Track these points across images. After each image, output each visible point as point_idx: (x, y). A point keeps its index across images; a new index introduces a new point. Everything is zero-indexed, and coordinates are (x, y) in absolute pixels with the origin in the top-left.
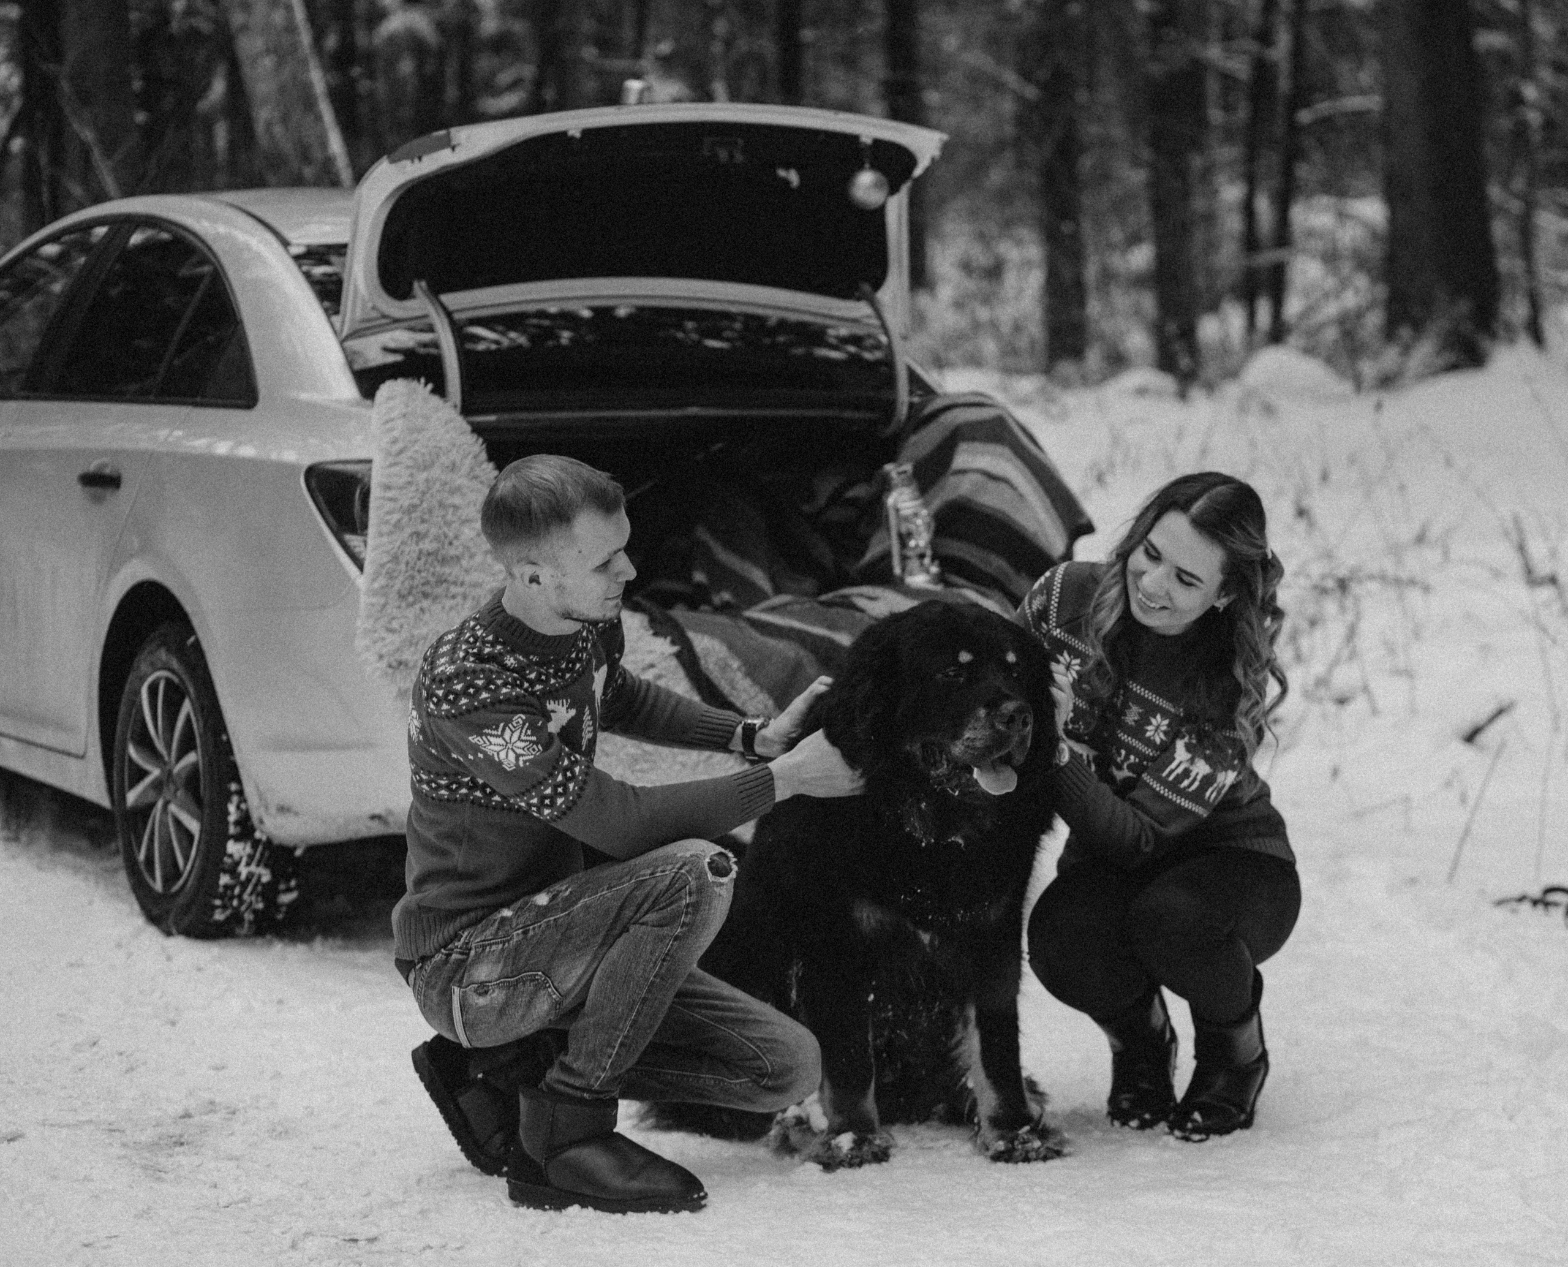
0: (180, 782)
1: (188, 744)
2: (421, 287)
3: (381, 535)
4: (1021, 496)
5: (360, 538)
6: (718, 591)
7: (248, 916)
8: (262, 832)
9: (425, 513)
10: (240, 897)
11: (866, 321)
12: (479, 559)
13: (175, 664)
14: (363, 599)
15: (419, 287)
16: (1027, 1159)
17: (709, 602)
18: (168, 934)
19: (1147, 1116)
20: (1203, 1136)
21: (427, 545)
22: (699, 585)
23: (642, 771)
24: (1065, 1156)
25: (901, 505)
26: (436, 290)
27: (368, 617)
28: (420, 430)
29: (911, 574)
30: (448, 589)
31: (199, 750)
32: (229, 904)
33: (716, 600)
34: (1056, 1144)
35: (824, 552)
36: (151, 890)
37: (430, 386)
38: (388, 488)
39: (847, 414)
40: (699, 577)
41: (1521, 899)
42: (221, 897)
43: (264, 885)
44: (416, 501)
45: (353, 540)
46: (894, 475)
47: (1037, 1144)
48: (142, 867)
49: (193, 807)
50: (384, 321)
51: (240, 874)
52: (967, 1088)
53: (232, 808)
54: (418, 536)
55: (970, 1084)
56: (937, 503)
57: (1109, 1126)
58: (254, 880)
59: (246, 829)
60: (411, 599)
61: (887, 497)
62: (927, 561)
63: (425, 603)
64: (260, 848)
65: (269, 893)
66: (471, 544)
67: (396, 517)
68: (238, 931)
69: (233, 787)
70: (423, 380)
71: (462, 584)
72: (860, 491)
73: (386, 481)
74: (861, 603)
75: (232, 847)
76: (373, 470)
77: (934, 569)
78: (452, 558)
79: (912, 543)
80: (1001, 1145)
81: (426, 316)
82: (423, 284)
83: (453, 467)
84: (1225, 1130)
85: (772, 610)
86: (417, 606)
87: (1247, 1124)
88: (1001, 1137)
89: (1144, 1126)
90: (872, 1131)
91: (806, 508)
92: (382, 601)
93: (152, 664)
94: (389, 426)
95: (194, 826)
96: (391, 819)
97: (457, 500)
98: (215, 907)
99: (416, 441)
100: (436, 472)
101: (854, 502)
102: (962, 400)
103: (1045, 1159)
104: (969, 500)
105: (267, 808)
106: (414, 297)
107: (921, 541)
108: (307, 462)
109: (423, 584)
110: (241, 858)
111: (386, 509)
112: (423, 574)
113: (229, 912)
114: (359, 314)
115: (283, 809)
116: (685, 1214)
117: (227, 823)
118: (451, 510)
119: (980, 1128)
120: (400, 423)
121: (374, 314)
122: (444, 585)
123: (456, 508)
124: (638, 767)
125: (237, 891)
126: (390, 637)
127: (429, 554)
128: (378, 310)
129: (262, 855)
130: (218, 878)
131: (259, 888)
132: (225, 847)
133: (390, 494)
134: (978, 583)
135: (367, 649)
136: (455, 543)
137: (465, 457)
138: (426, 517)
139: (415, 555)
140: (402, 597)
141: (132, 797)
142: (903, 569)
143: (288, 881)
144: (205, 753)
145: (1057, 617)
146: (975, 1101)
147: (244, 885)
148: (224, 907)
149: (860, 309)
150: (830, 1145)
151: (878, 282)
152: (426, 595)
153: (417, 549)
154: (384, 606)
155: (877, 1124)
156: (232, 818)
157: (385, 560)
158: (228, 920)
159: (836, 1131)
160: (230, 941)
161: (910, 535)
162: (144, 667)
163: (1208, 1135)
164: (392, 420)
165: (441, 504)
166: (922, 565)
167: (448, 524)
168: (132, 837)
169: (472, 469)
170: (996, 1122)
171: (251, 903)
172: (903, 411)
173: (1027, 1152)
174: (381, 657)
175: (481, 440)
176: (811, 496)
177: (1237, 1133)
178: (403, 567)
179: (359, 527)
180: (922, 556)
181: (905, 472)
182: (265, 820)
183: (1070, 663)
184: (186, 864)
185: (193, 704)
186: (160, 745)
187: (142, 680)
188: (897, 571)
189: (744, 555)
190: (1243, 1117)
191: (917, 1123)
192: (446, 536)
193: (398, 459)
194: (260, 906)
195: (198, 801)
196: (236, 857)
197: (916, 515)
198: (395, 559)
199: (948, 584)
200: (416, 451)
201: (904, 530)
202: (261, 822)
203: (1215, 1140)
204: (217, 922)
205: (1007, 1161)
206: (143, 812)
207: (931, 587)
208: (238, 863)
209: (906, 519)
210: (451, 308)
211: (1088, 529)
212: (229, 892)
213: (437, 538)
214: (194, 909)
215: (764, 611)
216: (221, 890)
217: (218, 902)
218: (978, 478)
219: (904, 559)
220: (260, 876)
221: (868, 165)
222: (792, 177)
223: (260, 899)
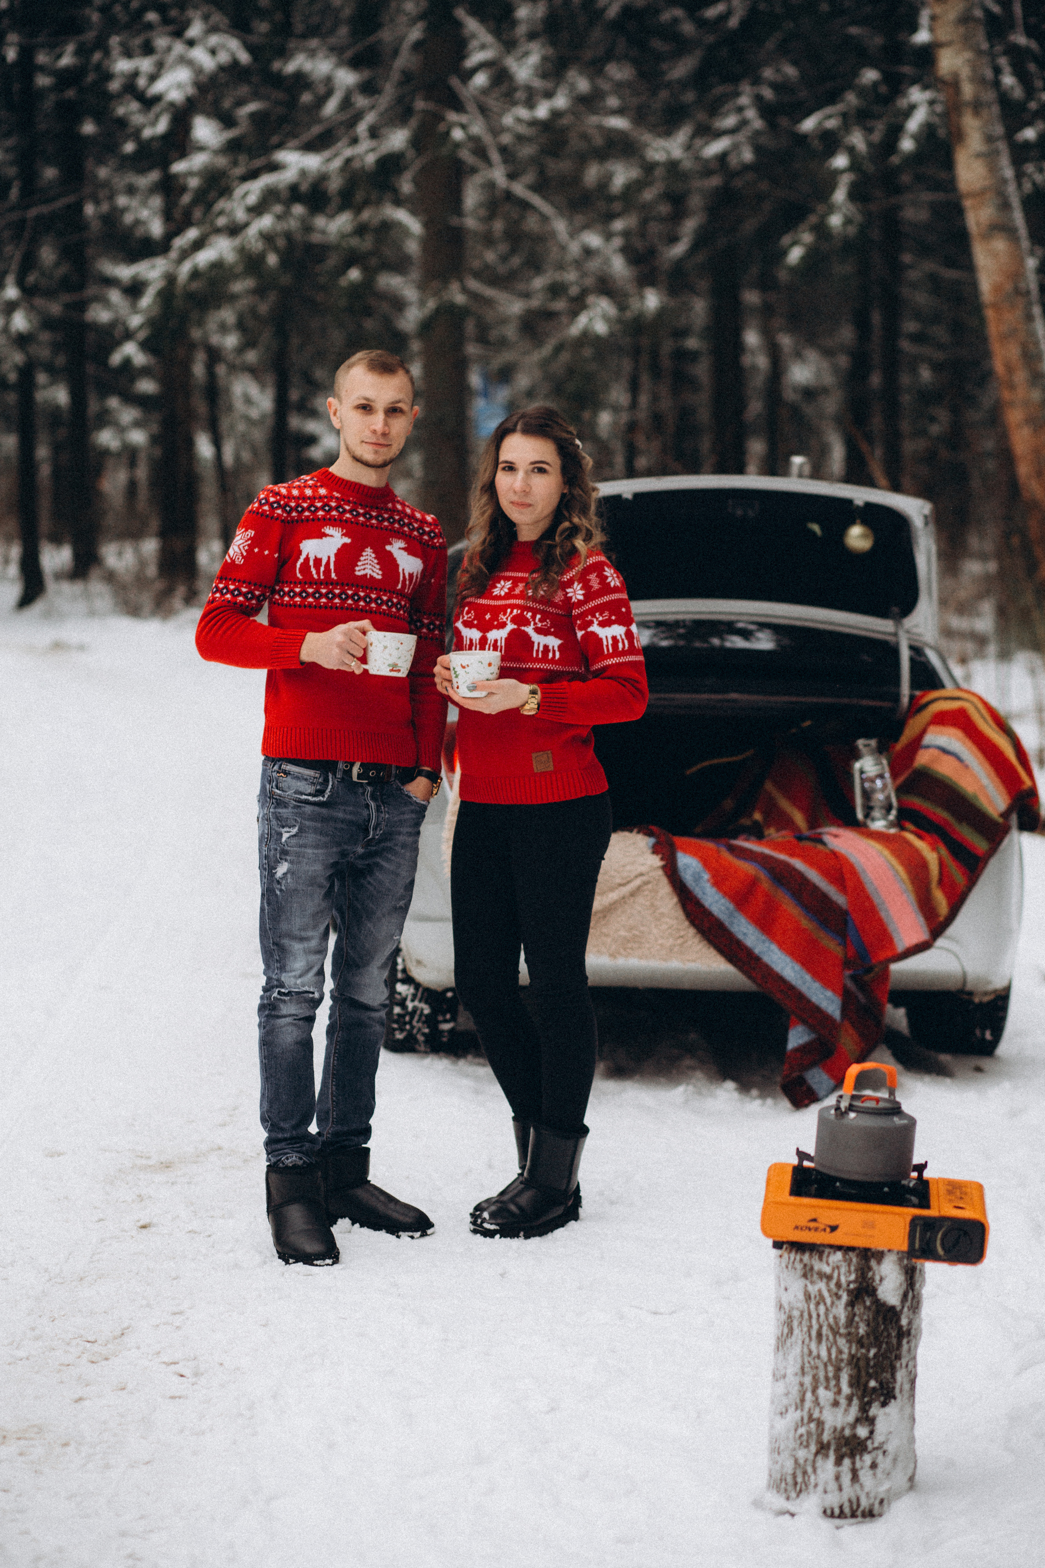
4: (967, 767)
7: (421, 1038)
8: (416, 979)
10: (410, 1023)
25: (867, 769)
29: (873, 820)
32: (404, 1028)
40: (759, 816)
42: (398, 1022)
43: (427, 1016)
46: (861, 747)
51: (408, 1007)
58: (418, 1012)
59: (408, 976)
61: (855, 763)
64: (421, 990)
65: (431, 1021)
68: (417, 1047)
74: (828, 839)
75: (401, 988)
77: (894, 818)
79: (877, 797)
98: (394, 1030)
105: (412, 960)
107: (880, 796)
110: (407, 996)
113: (405, 1034)
129: (422, 994)
131: (423, 1018)
142: (867, 816)
143: (444, 1015)
147: (412, 1015)
148: (402, 1030)
156: (400, 968)
158: (405, 1038)
160: (412, 1054)
161: (872, 791)
166: (886, 814)
171: (420, 1028)
180: (887, 807)
181: (872, 746)
182: (414, 970)
188: (860, 815)
194: (426, 1031)
196: (404, 994)
197: (881, 777)
201: (867, 787)
207: (890, 831)
208: (405, 999)
209: (871, 780)
212: (402, 1020)
216: (396, 1017)
217: (395, 1026)
218: (936, 752)
219: (868, 810)
220: (422, 1010)
221: (858, 521)
222: (816, 528)
223: (426, 1026)
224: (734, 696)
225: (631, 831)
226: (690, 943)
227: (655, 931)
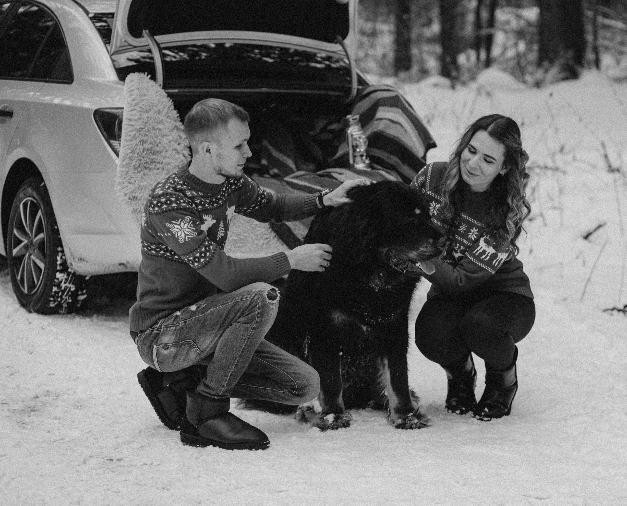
0: (37, 246)
1: (40, 230)
2: (146, 33)
3: (127, 140)
4: (406, 130)
5: (118, 142)
6: (272, 169)
7: (65, 305)
8: (71, 269)
9: (146, 132)
10: (61, 297)
11: (339, 52)
12: (170, 152)
13: (35, 195)
14: (118, 169)
15: (145, 32)
16: (411, 428)
17: (268, 173)
18: (30, 312)
19: (464, 409)
20: (489, 419)
21: (147, 146)
22: (264, 165)
23: (239, 247)
24: (428, 426)
25: (354, 133)
26: (153, 34)
27: (121, 176)
28: (145, 95)
29: (357, 164)
30: (156, 165)
31: (45, 232)
32: (56, 300)
33: (271, 172)
34: (425, 421)
35: (318, 153)
36: (22, 292)
37: (149, 76)
38: (130, 120)
39: (331, 93)
40: (264, 162)
41: (613, 309)
42: (53, 296)
43: (72, 292)
44: (142, 126)
45: (115, 143)
46: (351, 120)
47: (416, 421)
48: (19, 282)
49: (42, 257)
50: (130, 47)
51: (62, 287)
52: (385, 395)
53: (59, 258)
54: (143, 142)
55: (386, 394)
56: (368, 133)
57: (447, 412)
58: (68, 290)
59: (65, 268)
60: (139, 169)
61: (348, 130)
62: (364, 158)
63: (146, 171)
64: (71, 276)
65: (74, 295)
66: (166, 146)
67: (134, 133)
68: (60, 311)
69: (59, 249)
70: (146, 73)
71: (162, 163)
72: (334, 126)
73: (130, 117)
74: (335, 175)
75: (59, 275)
76: (124, 112)
77: (367, 162)
78: (158, 152)
79: (358, 150)
80: (400, 421)
81: (148, 45)
82: (147, 31)
83: (159, 112)
84: (499, 416)
85: (296, 177)
86: (142, 173)
87: (508, 413)
88: (400, 418)
89: (462, 413)
90: (342, 412)
91: (311, 133)
92: (127, 170)
93: (25, 195)
94: (132, 92)
95: (42, 265)
96: (128, 265)
97: (160, 126)
98: (51, 301)
99: (143, 100)
100: (151, 114)
101: (332, 131)
102: (380, 88)
103: (419, 428)
104: (383, 132)
105: (74, 258)
106: (143, 37)
107: (362, 149)
108: (94, 108)
109: (145, 163)
110: (62, 280)
111: (129, 129)
112: (145, 159)
113: (56, 303)
114: (118, 44)
115: (81, 260)
116: (260, 451)
117: (57, 265)
118: (158, 131)
119: (390, 413)
120: (136, 92)
121: (126, 44)
122: (154, 164)
123: (160, 129)
124: (237, 245)
125: (60, 294)
126: (130, 186)
127: (148, 150)
128: (127, 42)
129: (71, 279)
130: (52, 289)
131: (70, 293)
132: (55, 275)
133: (131, 123)
134: (386, 168)
135: (120, 191)
136: (159, 145)
137: (164, 108)
138: (147, 133)
139: (141, 150)
140: (135, 168)
141: (15, 252)
142: (354, 161)
143: (82, 290)
144: (47, 233)
145: (430, 186)
146: (388, 401)
147: (63, 291)
148: (54, 301)
149: (337, 47)
150: (323, 419)
151: (345, 35)
152: (146, 168)
153: (142, 147)
154: (128, 172)
155: (344, 409)
156: (59, 262)
157: (129, 152)
158: (56, 306)
159: (326, 413)
160: (56, 316)
161: (357, 146)
162: (21, 195)
163: (491, 418)
164: (132, 91)
165: (153, 128)
166: (362, 160)
167: (156, 137)
168: (15, 268)
169: (167, 113)
170: (397, 411)
171: (66, 299)
172: (355, 92)
173: (412, 425)
174: (126, 195)
175: (171, 100)
176: (313, 128)
177: (504, 417)
178: (136, 155)
179: (117, 137)
180: (362, 156)
181: (356, 119)
182: (73, 263)
183: (435, 206)
184: (38, 281)
185: (42, 213)
186: (28, 230)
187: (20, 202)
188: (351, 162)
189: (284, 153)
190: (506, 410)
191: (361, 409)
192: (155, 143)
193: (135, 108)
194: (70, 301)
195: (44, 254)
196: (60, 280)
197: (360, 137)
198: (133, 152)
199: (373, 168)
200: (143, 105)
201: (354, 144)
202: (71, 265)
203: (494, 420)
204: (51, 307)
205: (402, 428)
206: (20, 258)
207: (365, 169)
208: (61, 282)
209: (355, 139)
210: (159, 42)
211: (434, 145)
212: (57, 295)
213: (151, 143)
214: (41, 301)
215: (292, 178)
216: (53, 293)
217: (52, 299)
218: (387, 122)
219: (354, 157)
220: (70, 288)
223: (70, 298)
227: (252, 236)
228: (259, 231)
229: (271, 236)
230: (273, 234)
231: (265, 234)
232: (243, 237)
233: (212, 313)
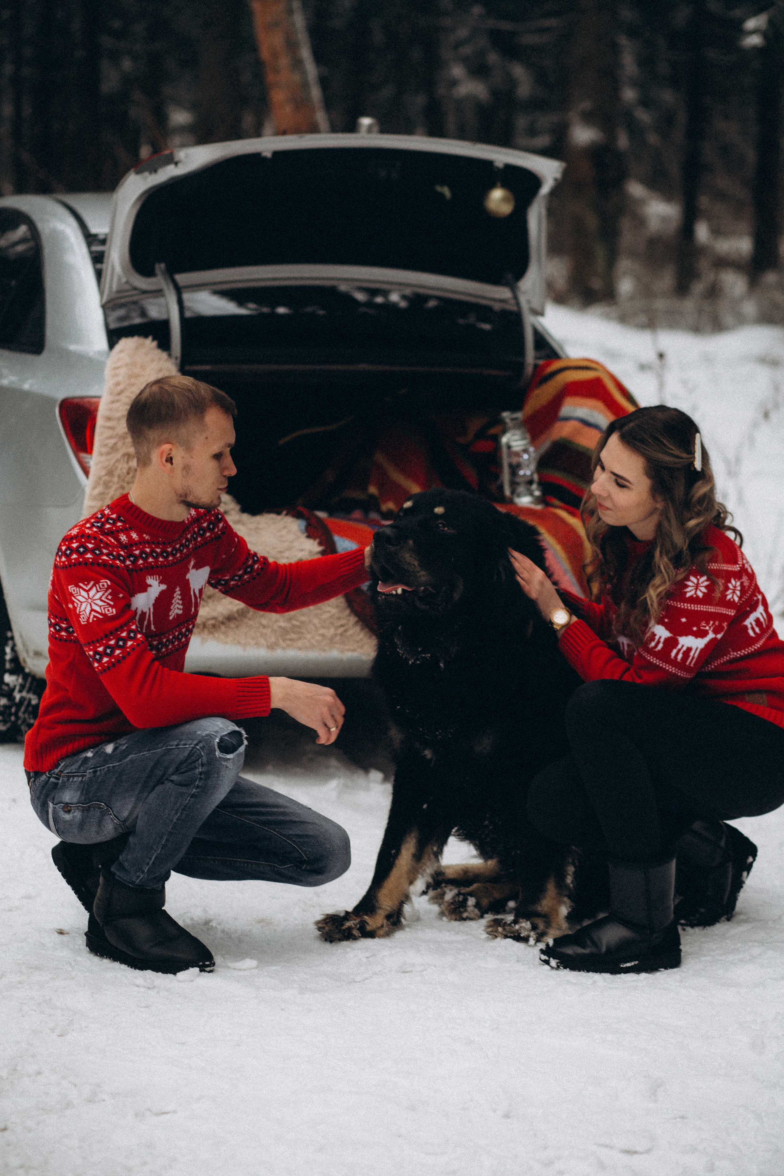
3: (101, 454)
5: (89, 456)
6: (386, 502)
8: (28, 669)
10: (16, 714)
11: (507, 300)
14: (86, 502)
15: (160, 267)
17: (378, 510)
22: (372, 496)
23: (291, 640)
25: (513, 444)
26: (171, 272)
28: (137, 376)
29: (519, 496)
32: (8, 719)
33: (384, 508)
37: (155, 343)
38: (107, 419)
40: (373, 490)
43: (33, 707)
45: (85, 457)
46: (508, 420)
50: (135, 292)
51: (15, 698)
53: (8, 650)
56: (546, 445)
58: (26, 703)
59: (18, 666)
61: (502, 437)
64: (29, 680)
67: (113, 441)
68: (18, 738)
69: (9, 635)
70: (151, 337)
73: (107, 413)
75: (8, 678)
76: (101, 404)
77: (537, 493)
79: (521, 473)
81: (161, 290)
82: (163, 266)
94: (116, 372)
99: (133, 385)
104: (570, 442)
106: (155, 276)
107: (529, 471)
108: (61, 395)
110: (15, 686)
111: (106, 435)
113: (9, 725)
114: (114, 287)
115: (35, 653)
117: (5, 660)
120: (123, 370)
121: (127, 287)
124: (288, 637)
125: (13, 710)
128: (131, 285)
129: (31, 684)
131: (30, 709)
132: (3, 678)
133: (110, 424)
134: (570, 504)
139: (125, 471)
142: (513, 492)
147: (18, 706)
148: (6, 722)
149: (503, 293)
153: (127, 466)
156: (8, 657)
157: (104, 472)
158: (9, 730)
160: (10, 746)
161: (519, 466)
164: (119, 367)
166: (529, 489)
171: (24, 720)
172: (529, 370)
178: (116, 479)
179: (88, 446)
180: (530, 482)
181: (516, 419)
182: (28, 660)
188: (507, 492)
193: (117, 398)
196: (12, 685)
197: (525, 451)
198: (111, 473)
199: (546, 504)
201: (514, 462)
202: (26, 662)
207: (533, 506)
208: (13, 690)
209: (517, 454)
212: (8, 711)
218: (577, 424)
219: (514, 484)
220: (30, 700)
221: (499, 184)
222: (446, 191)
223: (31, 716)
224: (362, 367)
225: (279, 513)
226: (351, 632)
227: (316, 621)
228: (328, 612)
229: (349, 620)
230: (353, 619)
231: (339, 618)
232: (297, 623)
233: (132, 761)
